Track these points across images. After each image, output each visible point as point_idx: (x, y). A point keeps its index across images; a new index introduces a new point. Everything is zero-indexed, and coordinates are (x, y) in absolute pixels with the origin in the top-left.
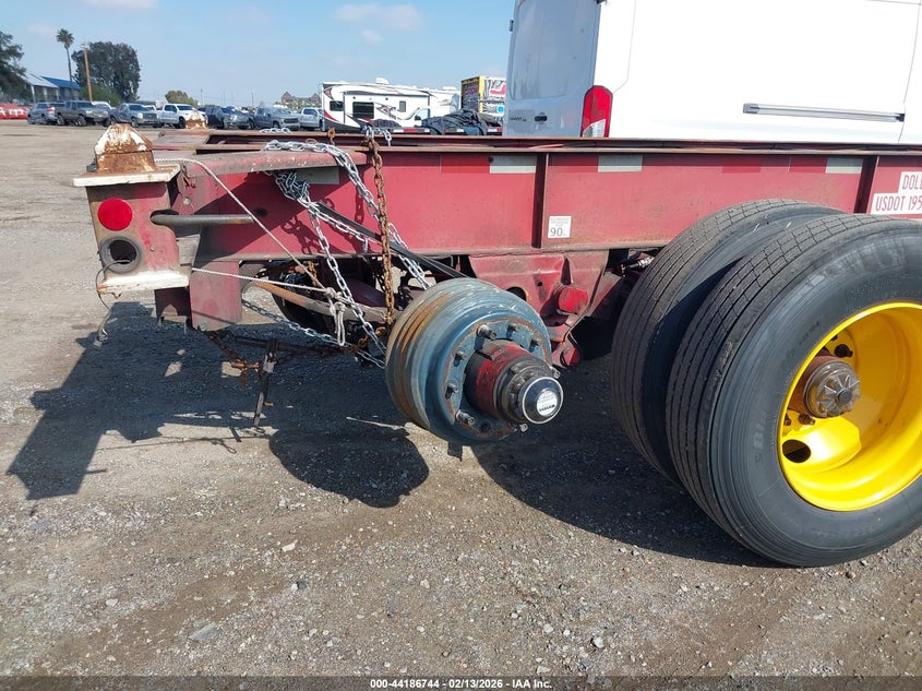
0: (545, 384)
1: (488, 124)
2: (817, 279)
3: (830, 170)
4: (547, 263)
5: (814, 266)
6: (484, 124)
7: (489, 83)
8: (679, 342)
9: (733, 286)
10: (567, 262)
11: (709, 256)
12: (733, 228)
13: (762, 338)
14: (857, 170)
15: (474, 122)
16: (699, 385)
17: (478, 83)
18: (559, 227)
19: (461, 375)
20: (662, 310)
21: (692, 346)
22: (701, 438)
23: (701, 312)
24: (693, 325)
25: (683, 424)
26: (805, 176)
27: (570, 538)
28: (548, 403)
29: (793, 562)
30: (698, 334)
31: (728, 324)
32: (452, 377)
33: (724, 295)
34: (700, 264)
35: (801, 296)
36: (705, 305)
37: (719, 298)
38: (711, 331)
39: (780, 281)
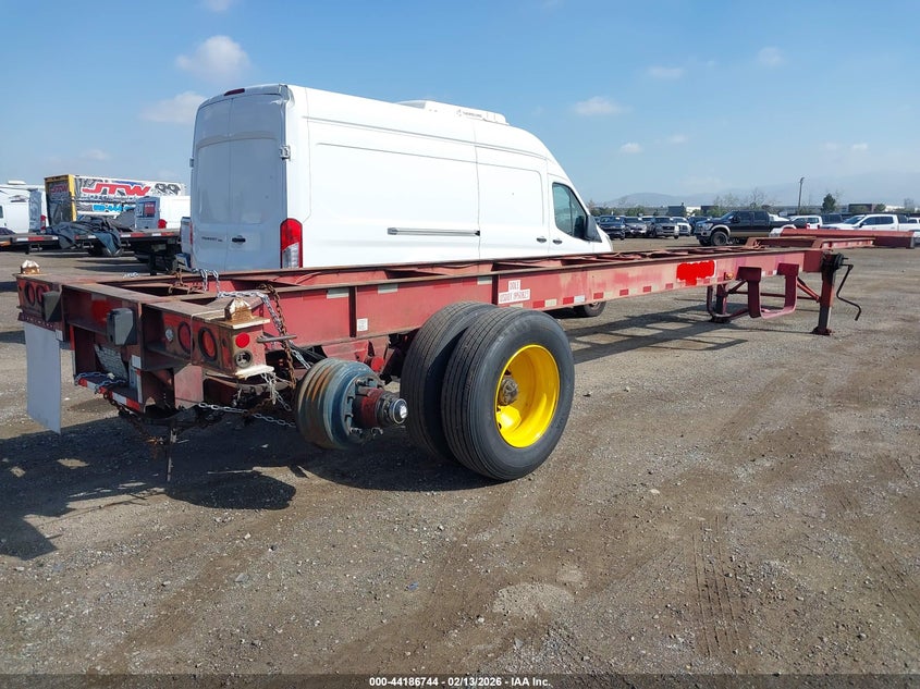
0: (401, 403)
1: (119, 229)
2: (501, 338)
3: (479, 283)
4: (360, 345)
5: (499, 332)
6: (115, 229)
7: (79, 182)
8: (443, 377)
9: (464, 345)
10: (370, 344)
11: (445, 333)
12: (454, 318)
13: (484, 368)
14: (490, 282)
15: (105, 228)
16: (460, 394)
17: (67, 181)
18: (362, 325)
19: (350, 408)
20: (429, 362)
21: (452, 377)
22: (464, 420)
23: (451, 361)
24: (449, 368)
25: (453, 415)
26: (469, 287)
27: (398, 497)
28: (403, 411)
29: (509, 478)
30: (453, 371)
31: (468, 363)
32: (346, 408)
33: (462, 350)
34: (442, 338)
35: (496, 346)
36: (453, 356)
37: (459, 352)
38: (460, 369)
39: (487, 341)
